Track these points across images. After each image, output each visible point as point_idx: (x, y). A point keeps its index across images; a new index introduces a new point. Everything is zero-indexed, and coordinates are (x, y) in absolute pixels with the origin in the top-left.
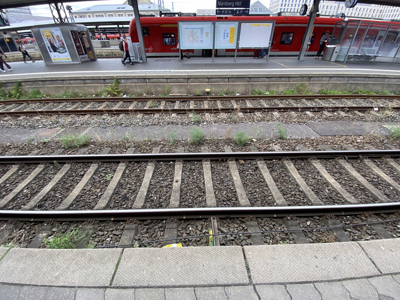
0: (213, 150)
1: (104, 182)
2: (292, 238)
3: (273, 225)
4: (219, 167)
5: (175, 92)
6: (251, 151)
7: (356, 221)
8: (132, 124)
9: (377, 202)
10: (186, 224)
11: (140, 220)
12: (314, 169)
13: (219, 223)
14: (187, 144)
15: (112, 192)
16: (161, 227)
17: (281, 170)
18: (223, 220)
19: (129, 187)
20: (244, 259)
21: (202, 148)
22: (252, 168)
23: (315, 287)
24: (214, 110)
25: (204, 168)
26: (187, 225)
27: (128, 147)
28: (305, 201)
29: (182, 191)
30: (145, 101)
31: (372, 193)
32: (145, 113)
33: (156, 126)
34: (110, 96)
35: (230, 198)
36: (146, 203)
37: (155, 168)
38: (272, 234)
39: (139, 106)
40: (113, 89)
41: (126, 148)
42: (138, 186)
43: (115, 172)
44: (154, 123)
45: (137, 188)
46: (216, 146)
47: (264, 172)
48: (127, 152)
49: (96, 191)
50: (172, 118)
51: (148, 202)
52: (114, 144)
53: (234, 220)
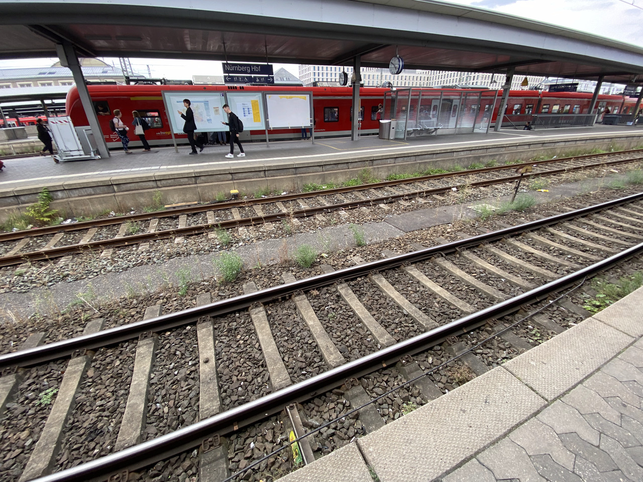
0: (264, 285)
1: (36, 412)
2: (417, 392)
3: (386, 382)
4: (281, 312)
5: (176, 201)
6: (324, 273)
7: (482, 335)
8: (90, 272)
9: (495, 302)
10: (241, 440)
11: (138, 471)
12: (411, 278)
13: (302, 412)
14: (214, 286)
15: (60, 429)
16: (190, 467)
17: (371, 290)
18: (307, 404)
19: (100, 406)
20: (365, 465)
21: (244, 286)
22: (332, 298)
23: (480, 463)
24: (254, 220)
25: (254, 321)
26: (245, 441)
27: (87, 320)
28: (416, 327)
29: (221, 377)
30: (114, 225)
31: (486, 293)
32: (119, 247)
33: (146, 266)
34: (32, 227)
35: (311, 360)
36: (146, 428)
37: (155, 348)
38: (388, 397)
39: (104, 235)
40: (39, 212)
41: (82, 324)
42: (121, 396)
43: (61, 381)
44: (140, 261)
45: (119, 403)
46: (268, 278)
47: (351, 300)
48: (84, 332)
49: (19, 438)
50: (175, 246)
51: (150, 423)
52: (51, 321)
53: (326, 397)
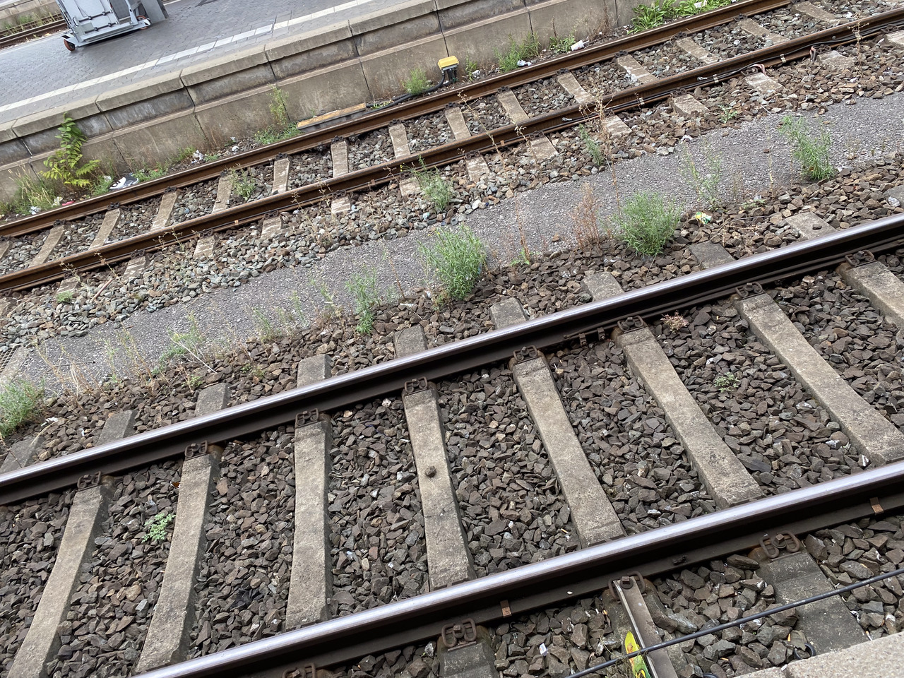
0: (541, 305)
1: (146, 554)
3: (879, 550)
4: (588, 370)
5: (319, 110)
6: (702, 268)
8: (182, 289)
10: (519, 637)
11: (332, 669)
13: (651, 597)
14: (427, 312)
15: (189, 584)
16: (423, 674)
17: (846, 311)
18: (664, 580)
19: (249, 548)
21: (494, 309)
22: (726, 335)
24: (498, 137)
25: (524, 390)
26: (527, 640)
27: (198, 387)
29: (464, 508)
30: (206, 182)
32: (224, 232)
33: (282, 271)
34: (61, 202)
35: (670, 485)
36: (334, 593)
37: (329, 445)
38: (884, 587)
39: (191, 207)
40: (67, 169)
41: (191, 395)
42: (282, 531)
43: (176, 500)
44: (270, 260)
45: (280, 544)
46: (548, 288)
47: (781, 338)
48: (198, 409)
49: (125, 598)
50: (334, 220)
51: (340, 586)
52: (138, 388)
53: (712, 570)
